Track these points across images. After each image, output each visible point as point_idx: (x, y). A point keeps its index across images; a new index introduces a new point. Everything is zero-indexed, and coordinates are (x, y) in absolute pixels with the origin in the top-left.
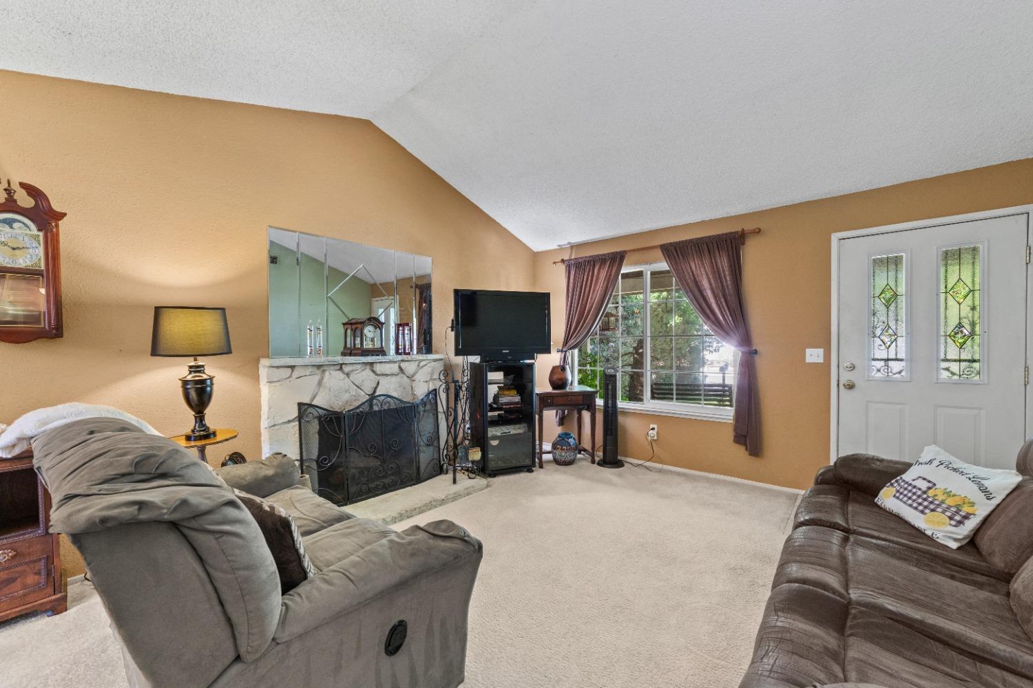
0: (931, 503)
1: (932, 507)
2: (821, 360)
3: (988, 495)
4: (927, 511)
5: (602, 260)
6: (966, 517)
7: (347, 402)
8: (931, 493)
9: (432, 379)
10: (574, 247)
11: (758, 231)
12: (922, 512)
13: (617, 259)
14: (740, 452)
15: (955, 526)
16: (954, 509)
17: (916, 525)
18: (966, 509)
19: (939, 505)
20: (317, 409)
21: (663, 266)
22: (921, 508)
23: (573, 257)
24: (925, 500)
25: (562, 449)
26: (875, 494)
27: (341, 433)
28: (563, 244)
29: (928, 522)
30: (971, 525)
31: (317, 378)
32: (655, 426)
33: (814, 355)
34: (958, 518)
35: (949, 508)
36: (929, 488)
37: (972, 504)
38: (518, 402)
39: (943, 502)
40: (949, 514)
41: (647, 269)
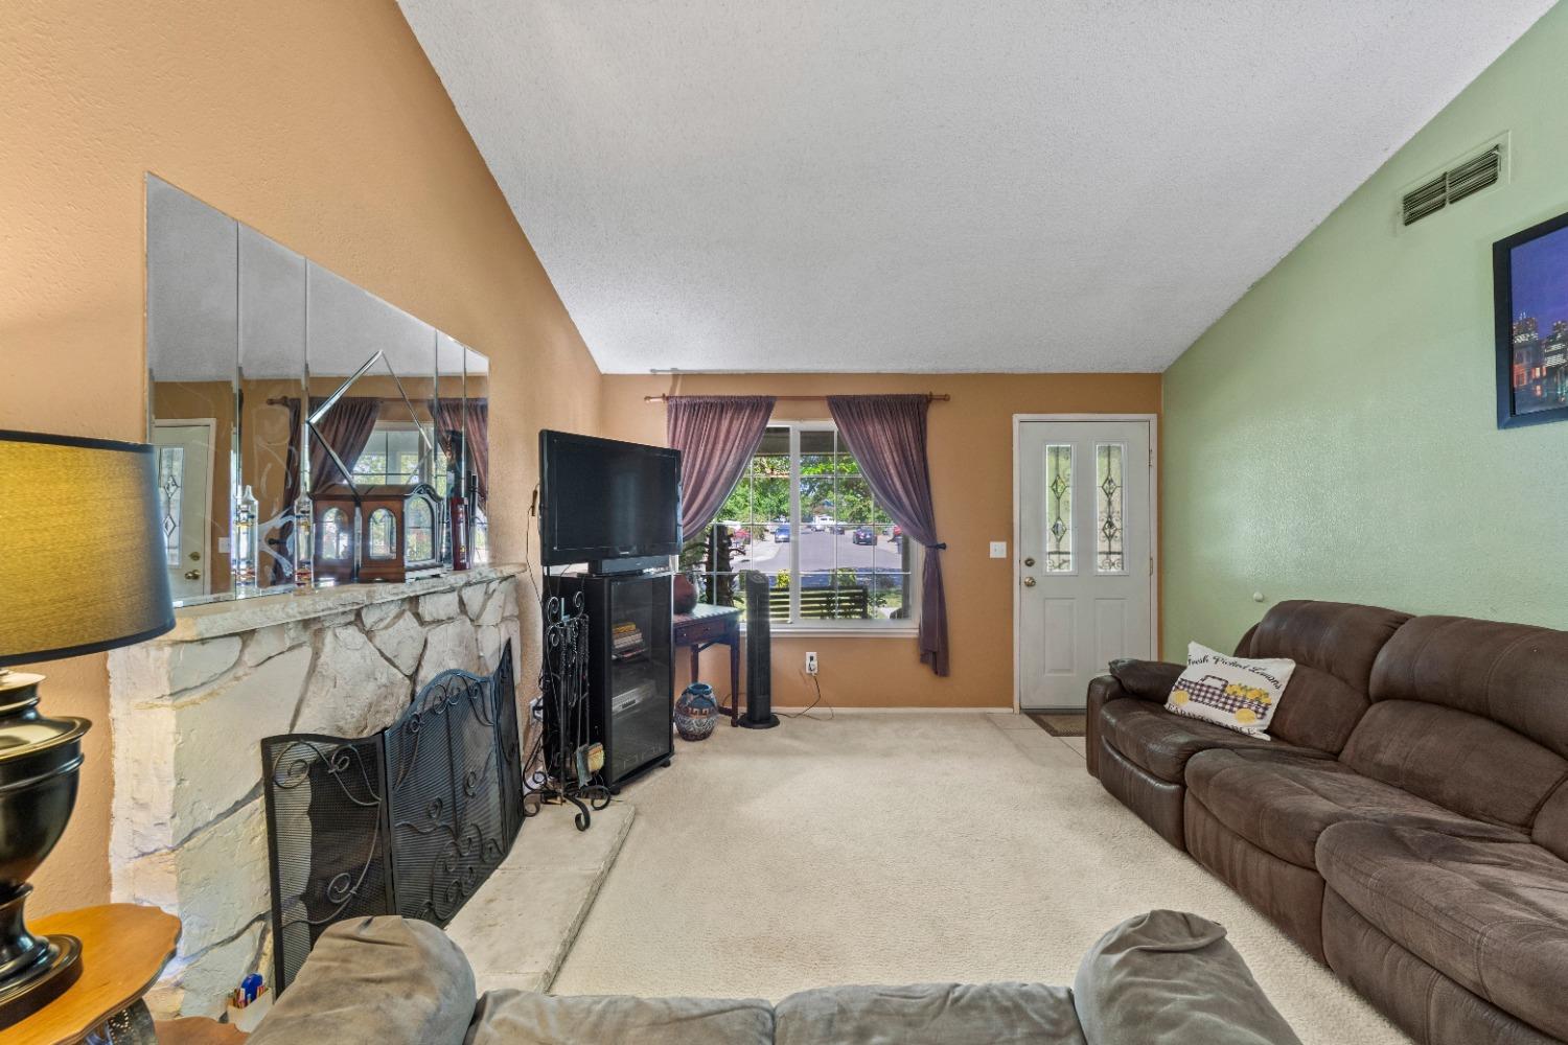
0: (1235, 700)
1: (1238, 704)
2: (1004, 555)
3: (1275, 682)
4: (1235, 709)
5: (737, 405)
6: (1266, 709)
7: (370, 705)
8: (1228, 689)
9: (504, 619)
10: (677, 376)
11: (945, 398)
12: (1231, 711)
13: (763, 406)
14: (924, 673)
15: (1261, 718)
16: (1256, 703)
17: (1230, 725)
18: (1264, 701)
19: (1242, 702)
20: (314, 744)
21: (830, 425)
22: (1228, 707)
23: (677, 394)
24: (1227, 698)
25: (701, 713)
26: (1165, 700)
27: (377, 793)
28: (657, 368)
29: (1240, 720)
30: (1270, 713)
31: (306, 653)
32: (814, 654)
33: (997, 549)
34: (1261, 710)
35: (1252, 702)
36: (1225, 686)
37: (1267, 695)
38: (641, 643)
39: (1244, 697)
40: (1254, 708)
41: (796, 427)
